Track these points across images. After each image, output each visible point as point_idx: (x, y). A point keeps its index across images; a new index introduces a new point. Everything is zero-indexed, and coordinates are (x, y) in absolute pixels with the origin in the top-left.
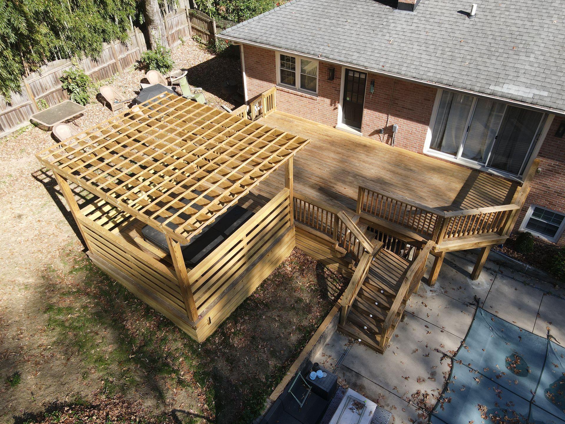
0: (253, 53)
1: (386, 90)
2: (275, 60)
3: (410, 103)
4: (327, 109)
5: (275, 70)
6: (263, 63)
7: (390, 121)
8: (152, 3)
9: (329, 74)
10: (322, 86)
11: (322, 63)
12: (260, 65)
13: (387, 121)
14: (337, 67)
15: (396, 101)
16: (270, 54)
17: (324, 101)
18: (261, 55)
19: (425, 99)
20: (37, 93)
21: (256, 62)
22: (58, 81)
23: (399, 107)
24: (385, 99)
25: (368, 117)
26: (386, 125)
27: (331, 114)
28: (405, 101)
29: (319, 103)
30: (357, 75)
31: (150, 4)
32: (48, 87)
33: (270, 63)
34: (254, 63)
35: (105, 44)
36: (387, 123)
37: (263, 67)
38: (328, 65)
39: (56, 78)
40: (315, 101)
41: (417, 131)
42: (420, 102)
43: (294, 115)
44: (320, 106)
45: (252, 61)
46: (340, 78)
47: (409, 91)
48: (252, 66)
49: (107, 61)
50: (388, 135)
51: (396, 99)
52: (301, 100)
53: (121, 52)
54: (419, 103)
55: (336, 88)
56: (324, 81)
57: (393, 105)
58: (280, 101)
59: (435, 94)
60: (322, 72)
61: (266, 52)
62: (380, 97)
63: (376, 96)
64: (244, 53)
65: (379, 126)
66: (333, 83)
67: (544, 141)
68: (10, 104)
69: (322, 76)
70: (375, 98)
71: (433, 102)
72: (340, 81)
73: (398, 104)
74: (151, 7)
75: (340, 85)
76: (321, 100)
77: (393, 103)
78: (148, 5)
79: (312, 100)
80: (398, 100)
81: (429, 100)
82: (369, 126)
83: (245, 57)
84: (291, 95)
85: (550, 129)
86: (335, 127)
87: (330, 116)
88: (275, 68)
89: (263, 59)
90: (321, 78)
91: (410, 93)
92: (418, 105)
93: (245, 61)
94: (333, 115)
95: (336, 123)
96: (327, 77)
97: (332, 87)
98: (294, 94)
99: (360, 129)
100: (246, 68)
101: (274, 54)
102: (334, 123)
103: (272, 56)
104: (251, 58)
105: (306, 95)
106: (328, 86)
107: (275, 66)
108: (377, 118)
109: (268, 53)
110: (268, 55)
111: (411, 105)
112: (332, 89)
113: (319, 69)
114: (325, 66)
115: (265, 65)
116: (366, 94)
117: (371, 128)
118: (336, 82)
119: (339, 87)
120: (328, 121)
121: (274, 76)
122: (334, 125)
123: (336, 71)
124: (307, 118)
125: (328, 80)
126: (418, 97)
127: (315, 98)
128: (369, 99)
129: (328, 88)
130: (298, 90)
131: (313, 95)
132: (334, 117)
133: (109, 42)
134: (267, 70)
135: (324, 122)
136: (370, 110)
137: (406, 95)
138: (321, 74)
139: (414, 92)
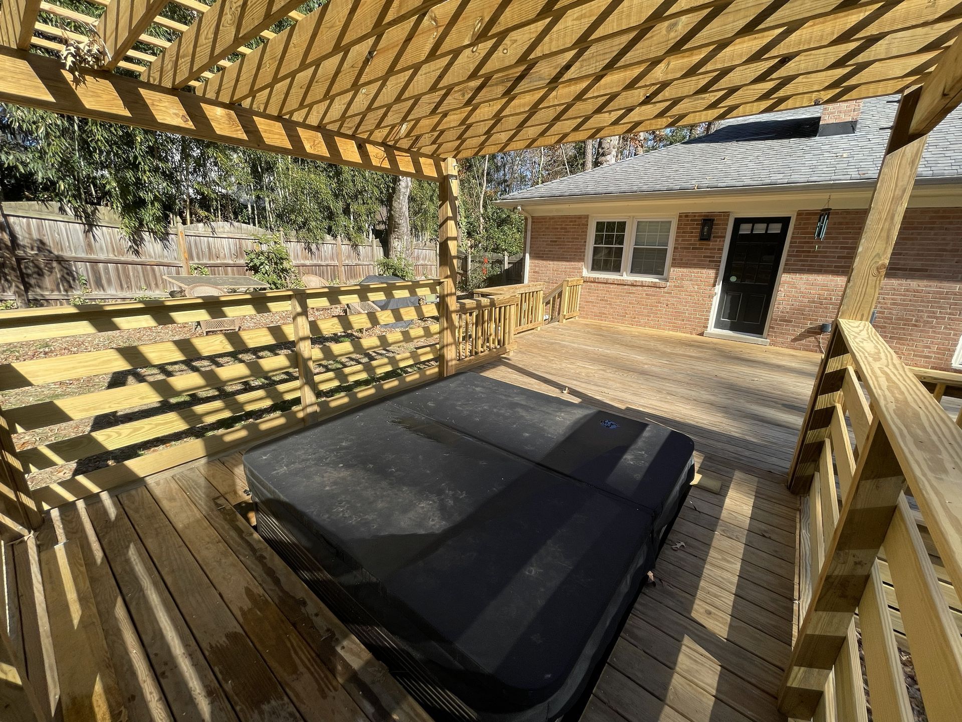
0: (548, 228)
1: (844, 238)
2: (586, 232)
3: (918, 254)
4: (686, 302)
5: (585, 249)
6: (564, 242)
8: (401, 198)
9: (702, 229)
10: (682, 260)
11: (686, 216)
12: (557, 245)
14: (720, 216)
16: (581, 221)
17: (682, 287)
18: (562, 229)
20: (198, 255)
21: (551, 241)
22: (241, 253)
24: (839, 257)
25: (788, 305)
27: (695, 311)
28: (900, 254)
29: (670, 293)
30: (760, 229)
31: (399, 199)
32: (222, 255)
33: (578, 239)
35: (328, 238)
37: (561, 248)
38: (700, 216)
39: (240, 248)
40: (662, 290)
42: (949, 247)
44: (673, 297)
45: (543, 241)
46: (724, 237)
47: (916, 229)
48: (541, 251)
49: (326, 259)
52: (630, 293)
53: (349, 257)
55: (713, 257)
56: (685, 248)
58: (587, 302)
60: (684, 232)
61: (571, 222)
62: (826, 257)
63: (816, 257)
64: (532, 232)
65: (816, 320)
66: (706, 249)
68: (137, 252)
69: (683, 240)
70: (811, 261)
72: (724, 241)
74: (399, 203)
75: (722, 249)
76: (675, 286)
78: (396, 201)
79: (654, 289)
82: (791, 321)
83: (531, 238)
84: (612, 286)
86: (702, 334)
87: (692, 314)
88: (585, 246)
89: (564, 235)
90: (679, 244)
91: (919, 234)
92: (941, 256)
93: (531, 244)
94: (700, 311)
95: (704, 327)
96: (694, 240)
97: (705, 257)
98: (618, 284)
99: (762, 334)
100: (532, 257)
101: (587, 221)
102: (700, 327)
103: (583, 225)
104: (542, 238)
105: (642, 282)
106: (695, 256)
107: (585, 242)
108: (814, 302)
109: (575, 221)
110: (575, 225)
111: (919, 260)
112: (702, 261)
113: (678, 228)
114: (692, 220)
115: (566, 245)
116: (789, 255)
117: (794, 326)
118: (715, 245)
119: (721, 254)
120: (685, 324)
121: (581, 259)
122: (700, 330)
123: (718, 224)
124: (640, 326)
125: (696, 244)
126: (944, 239)
127: (662, 283)
128: (796, 265)
129: (693, 260)
130: (627, 276)
131: (657, 280)
132: (701, 315)
133: (334, 236)
134: (569, 252)
135: (676, 327)
136: (796, 288)
137: (905, 239)
138: (682, 236)
139: (931, 229)
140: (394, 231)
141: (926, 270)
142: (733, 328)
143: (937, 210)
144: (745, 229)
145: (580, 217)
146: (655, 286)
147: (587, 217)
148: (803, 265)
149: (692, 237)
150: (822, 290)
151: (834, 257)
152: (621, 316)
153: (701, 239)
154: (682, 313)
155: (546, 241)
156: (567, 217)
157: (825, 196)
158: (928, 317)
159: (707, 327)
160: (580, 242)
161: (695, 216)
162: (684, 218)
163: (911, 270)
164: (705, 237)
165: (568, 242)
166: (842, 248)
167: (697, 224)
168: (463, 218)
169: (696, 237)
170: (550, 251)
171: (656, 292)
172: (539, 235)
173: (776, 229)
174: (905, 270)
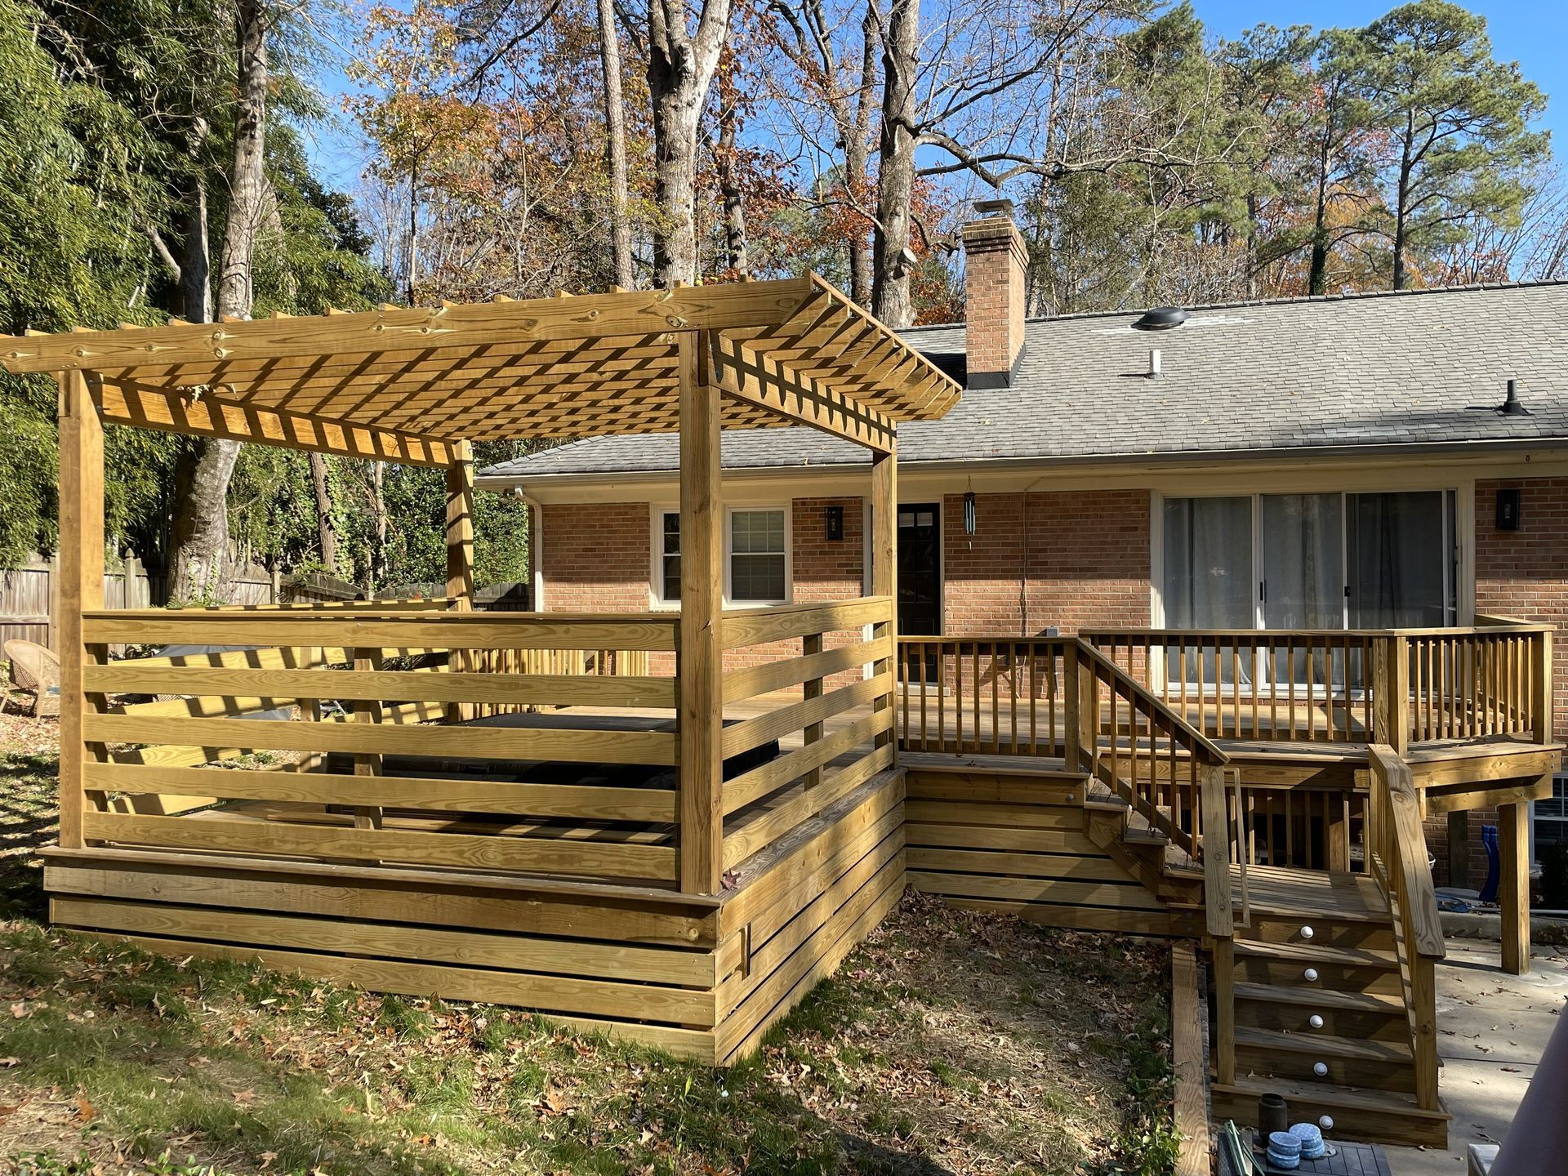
0: (574, 526)
1: (1003, 531)
2: (648, 531)
3: (1082, 550)
5: (648, 561)
6: (609, 549)
7: (1031, 623)
8: (220, 465)
9: (830, 523)
10: (807, 572)
11: (804, 504)
12: (597, 556)
13: (1024, 622)
14: (850, 502)
15: (1041, 557)
16: (635, 513)
18: (602, 526)
19: (1123, 529)
21: (584, 550)
23: (1049, 569)
24: (1004, 557)
25: (961, 630)
28: (1065, 550)
30: (907, 520)
31: (214, 467)
33: (634, 544)
34: (576, 556)
35: (34, 557)
36: (1024, 629)
37: (605, 562)
38: (821, 503)
42: (1109, 539)
45: (568, 550)
46: (861, 534)
47: (1072, 517)
48: (566, 568)
49: (23, 607)
51: (1040, 551)
54: (1105, 543)
55: (852, 565)
56: (811, 553)
59: (1148, 509)
60: (804, 529)
61: (619, 514)
62: (990, 557)
63: (978, 557)
64: (545, 533)
66: (839, 553)
67: (1477, 559)
69: (804, 541)
71: (1147, 529)
72: (862, 540)
73: (1046, 563)
74: (214, 476)
75: (862, 554)
77: (1032, 564)
80: (1045, 550)
81: (1136, 529)
83: (544, 545)
85: (1477, 523)
88: (649, 555)
89: (608, 538)
90: (799, 547)
91: (1077, 523)
92: (1105, 550)
93: (544, 556)
96: (820, 540)
97: (840, 565)
100: (547, 579)
101: (648, 513)
103: (641, 519)
104: (565, 544)
106: (827, 565)
107: (648, 549)
108: (990, 622)
109: (626, 514)
110: (627, 520)
111: (1085, 556)
112: (836, 572)
113: (794, 522)
114: (812, 510)
115: (613, 555)
116: (947, 558)
118: (851, 546)
119: (861, 559)
121: (646, 578)
123: (849, 515)
125: (824, 546)
126: (1102, 529)
128: (958, 571)
129: (824, 571)
130: (729, 605)
133: (46, 554)
134: (620, 567)
136: (965, 604)
137: (1065, 530)
138: (802, 535)
139: (1087, 517)
140: (190, 539)
141: (1095, 570)
143: (1087, 494)
145: (634, 506)
147: (646, 506)
148: (966, 571)
149: (816, 535)
150: (996, 604)
151: (998, 557)
153: (830, 539)
155: (576, 550)
156: (611, 507)
157: (962, 477)
160: (639, 549)
161: (815, 503)
162: (799, 505)
163: (1081, 570)
164: (835, 535)
165: (615, 549)
166: (1004, 544)
167: (820, 516)
168: (339, 506)
169: (822, 535)
170: (584, 567)
172: (560, 539)
173: (926, 520)
174: (1074, 570)
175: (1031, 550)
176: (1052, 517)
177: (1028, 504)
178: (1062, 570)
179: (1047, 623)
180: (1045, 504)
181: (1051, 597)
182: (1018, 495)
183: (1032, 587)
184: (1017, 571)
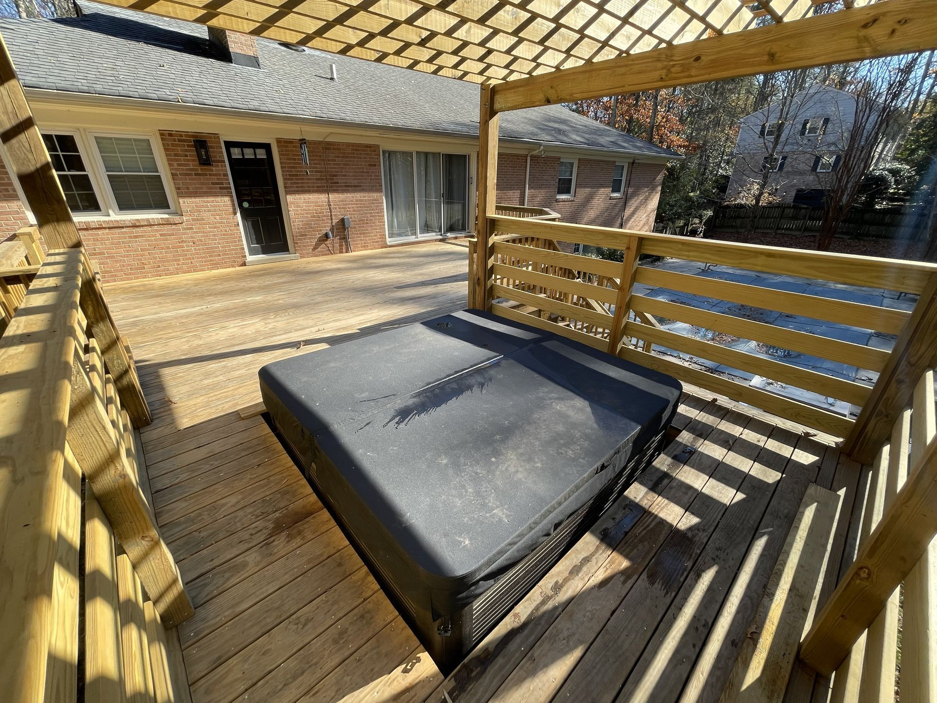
3: (353, 176)
4: (214, 235)
7: (335, 215)
9: (199, 152)
10: (188, 188)
11: (170, 135)
13: (331, 215)
14: (211, 138)
15: (335, 179)
17: (203, 219)
19: (370, 165)
23: (340, 186)
24: (317, 179)
25: (299, 221)
26: (332, 223)
27: (227, 242)
28: (346, 176)
29: (192, 229)
30: (249, 154)
36: (332, 219)
38: (186, 136)
40: (180, 226)
41: (373, 216)
42: (365, 170)
43: (128, 279)
44: (196, 233)
46: (223, 161)
47: (347, 157)
50: (340, 239)
51: (334, 176)
52: (136, 237)
54: (363, 172)
55: (221, 183)
56: (187, 174)
57: (331, 187)
59: (378, 155)
60: (176, 155)
62: (309, 179)
63: (303, 179)
65: (321, 230)
66: (210, 175)
69: (179, 165)
70: (302, 183)
71: (379, 166)
73: (338, 183)
75: (226, 175)
76: (193, 220)
77: (331, 183)
79: (168, 227)
80: (336, 176)
81: (375, 165)
82: (306, 235)
84: (100, 232)
86: (244, 264)
87: (225, 247)
90: (176, 169)
91: (350, 161)
92: (363, 176)
94: (232, 242)
95: (243, 257)
96: (193, 164)
97: (213, 184)
98: (109, 228)
99: (288, 250)
102: (238, 257)
105: (148, 220)
106: (202, 184)
108: (314, 217)
111: (356, 179)
112: (211, 188)
113: (166, 150)
114: (179, 140)
116: (285, 179)
117: (310, 239)
118: (219, 170)
119: (228, 179)
120: (223, 259)
122: (240, 261)
123: (212, 147)
124: (171, 274)
125: (197, 170)
126: (361, 165)
127: (177, 219)
128: (293, 187)
129: (202, 188)
130: (116, 216)
131: (166, 216)
132: (235, 246)
135: (215, 264)
136: (299, 207)
137: (345, 165)
138: (177, 160)
139: (354, 158)
141: (360, 186)
142: (265, 251)
143: (353, 145)
144: (236, 153)
146: (168, 223)
148: (297, 187)
149: (188, 160)
150: (316, 206)
152: (137, 269)
153: (202, 164)
154: (216, 248)
157: (296, 127)
158: (371, 216)
159: (245, 256)
161: (181, 136)
162: (167, 135)
163: (355, 186)
164: (206, 161)
166: (316, 172)
167: (188, 146)
169: (194, 161)
171: (173, 230)
173: (261, 154)
174: (351, 186)
175: (330, 176)
176: (337, 157)
177: (326, 148)
178: (346, 186)
179: (342, 215)
180: (334, 149)
181: (342, 201)
182: (320, 143)
183: (333, 197)
184: (324, 187)
